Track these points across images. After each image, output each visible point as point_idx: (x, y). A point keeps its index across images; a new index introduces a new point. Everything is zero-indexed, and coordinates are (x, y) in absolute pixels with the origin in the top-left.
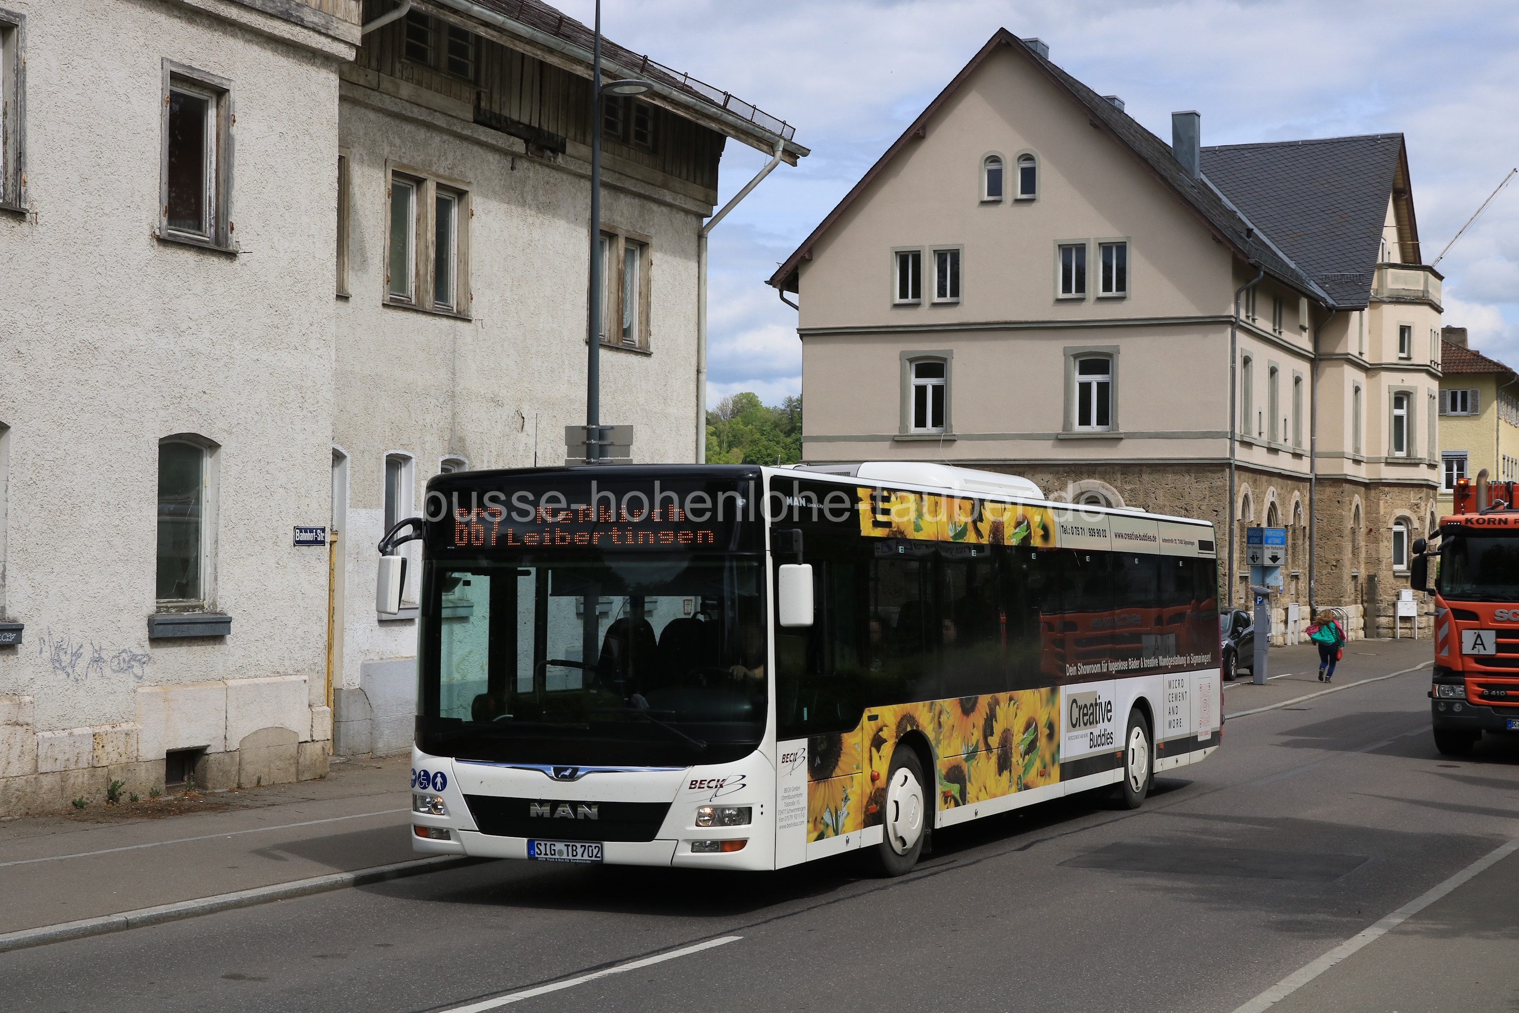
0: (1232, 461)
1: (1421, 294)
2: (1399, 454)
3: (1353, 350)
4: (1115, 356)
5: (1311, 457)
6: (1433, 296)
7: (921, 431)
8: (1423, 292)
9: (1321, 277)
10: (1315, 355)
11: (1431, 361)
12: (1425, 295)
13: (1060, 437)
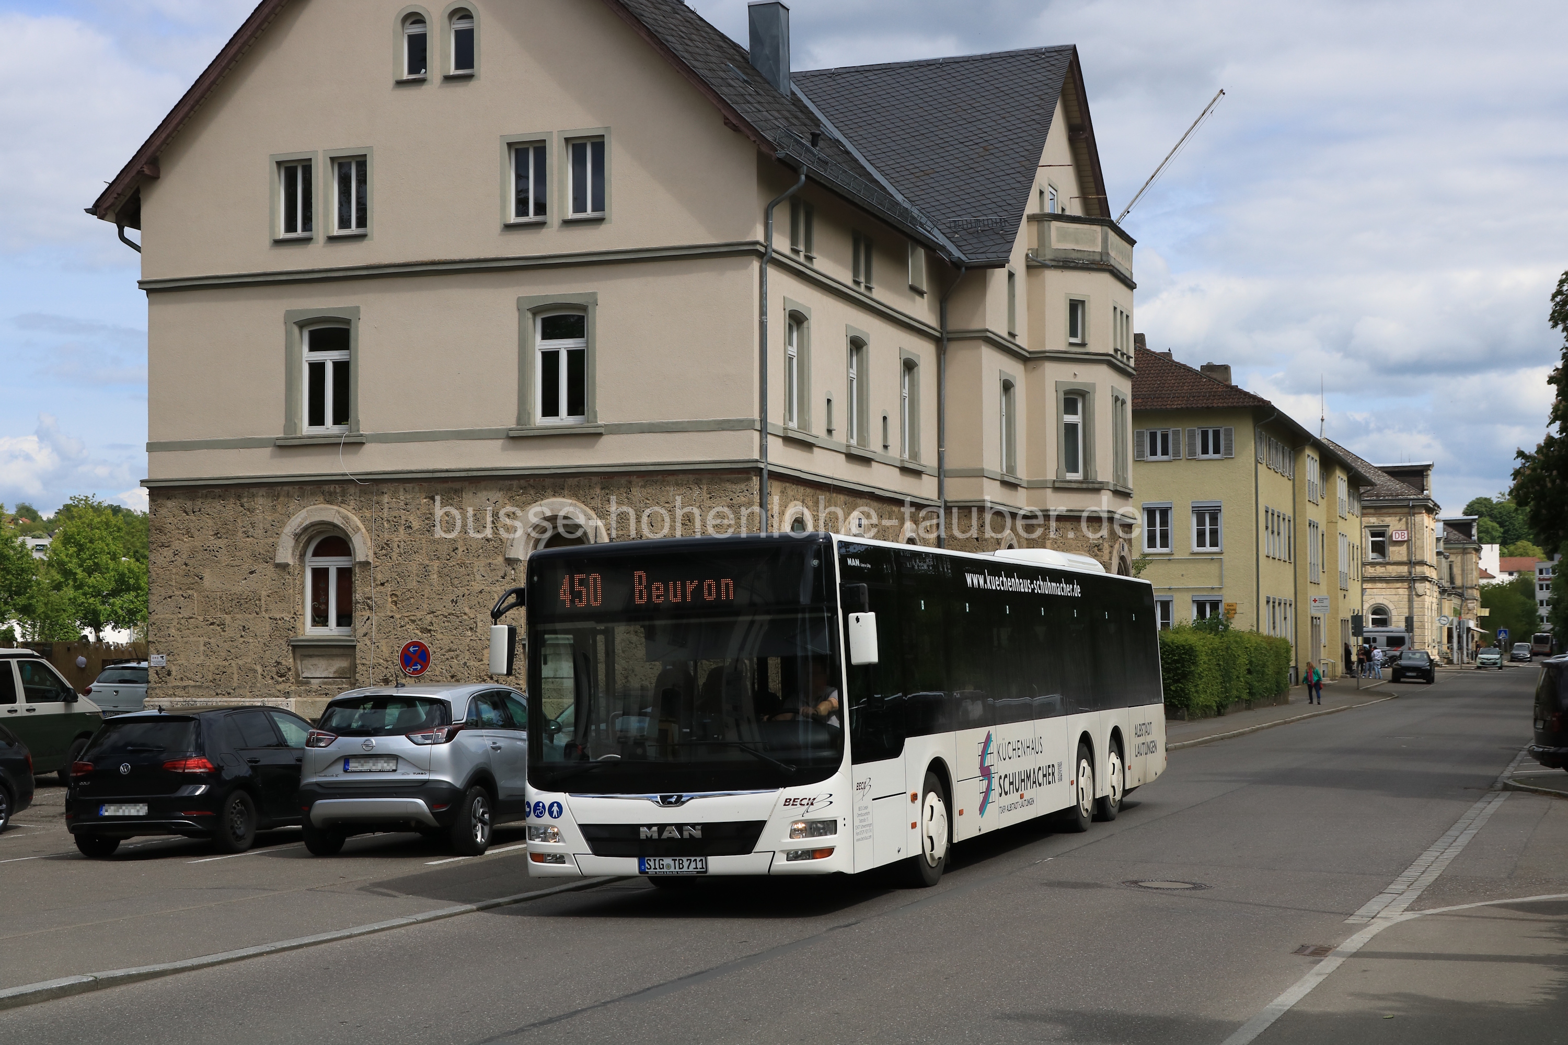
0: (762, 466)
1: (1098, 258)
2: (1071, 476)
3: (999, 327)
4: (590, 309)
5: (939, 477)
6: (1116, 258)
7: (317, 430)
8: (1101, 254)
9: (948, 225)
10: (942, 334)
11: (1116, 350)
12: (1104, 259)
13: (512, 434)
